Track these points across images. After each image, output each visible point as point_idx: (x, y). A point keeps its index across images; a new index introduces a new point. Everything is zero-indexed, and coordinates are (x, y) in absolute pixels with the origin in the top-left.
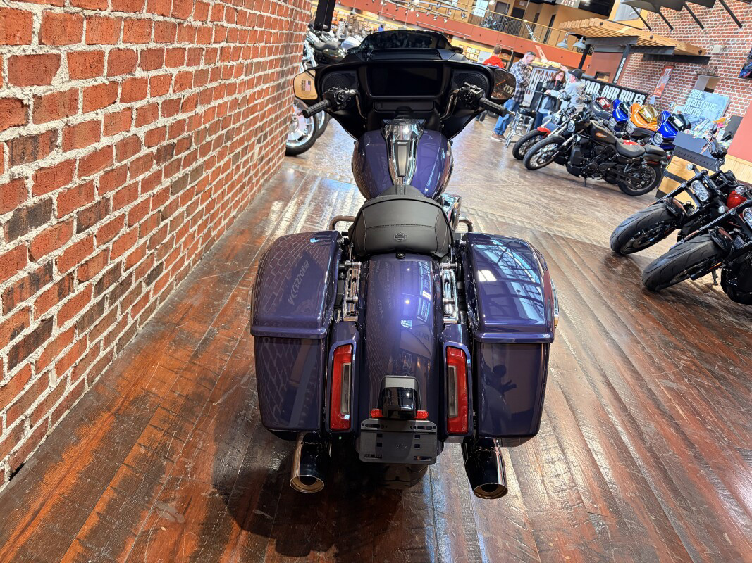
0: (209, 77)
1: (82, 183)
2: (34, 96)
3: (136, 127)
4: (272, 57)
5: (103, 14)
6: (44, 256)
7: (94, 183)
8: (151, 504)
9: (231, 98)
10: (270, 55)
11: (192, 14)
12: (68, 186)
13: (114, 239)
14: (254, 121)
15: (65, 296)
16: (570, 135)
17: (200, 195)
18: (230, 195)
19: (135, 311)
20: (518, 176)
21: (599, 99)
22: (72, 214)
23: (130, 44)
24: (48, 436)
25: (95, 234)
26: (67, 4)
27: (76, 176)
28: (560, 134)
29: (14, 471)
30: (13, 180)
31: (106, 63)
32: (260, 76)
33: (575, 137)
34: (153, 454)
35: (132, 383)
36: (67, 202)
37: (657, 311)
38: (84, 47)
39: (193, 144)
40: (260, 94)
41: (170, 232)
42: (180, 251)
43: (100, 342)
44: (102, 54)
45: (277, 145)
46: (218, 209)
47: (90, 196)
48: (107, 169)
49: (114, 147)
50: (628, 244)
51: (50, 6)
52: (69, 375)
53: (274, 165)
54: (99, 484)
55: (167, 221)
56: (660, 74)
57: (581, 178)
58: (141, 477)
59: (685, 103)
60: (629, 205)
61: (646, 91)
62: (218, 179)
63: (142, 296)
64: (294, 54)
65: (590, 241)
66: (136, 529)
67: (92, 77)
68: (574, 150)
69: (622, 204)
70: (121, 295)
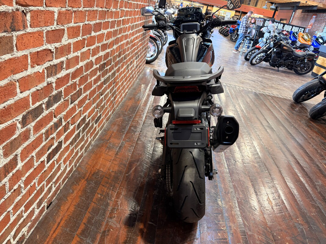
0: (118, 32)
1: (72, 83)
2: (55, 47)
3: (92, 57)
4: (141, 22)
5: (80, 9)
6: (59, 115)
7: (77, 83)
8: (105, 219)
9: (126, 41)
10: (140, 21)
11: (112, 6)
12: (67, 85)
13: (84, 106)
14: (134, 50)
15: (66, 131)
16: (271, 49)
17: (115, 84)
18: (126, 83)
19: (91, 135)
20: (247, 68)
21: (283, 31)
22: (69, 96)
23: (89, 22)
24: (61, 190)
25: (77, 104)
26: (67, 6)
27: (70, 80)
28: (266, 48)
29: (48, 205)
30: (48, 84)
31: (81, 31)
32: (137, 30)
33: (274, 49)
34: (104, 197)
35: (92, 167)
36: (67, 92)
37: (317, 128)
38: (73, 25)
39: (112, 62)
40: (137, 38)
41: (104, 101)
42: (107, 109)
43: (78, 149)
44: (79, 27)
45: (143, 60)
46: (121, 89)
47: (75, 89)
48: (81, 76)
49: (84, 66)
50: (301, 98)
51: (61, 8)
52: (68, 164)
53: (142, 68)
54: (83, 210)
55: (103, 96)
56: (311, 19)
57: (276, 68)
58: (100, 207)
59: (322, 31)
60: (299, 79)
61: (304, 27)
62: (121, 77)
63: (93, 129)
64: (149, 19)
65: (283, 96)
66: (100, 230)
67: (76, 37)
68: (273, 55)
69: (296, 79)
70: (86, 129)
